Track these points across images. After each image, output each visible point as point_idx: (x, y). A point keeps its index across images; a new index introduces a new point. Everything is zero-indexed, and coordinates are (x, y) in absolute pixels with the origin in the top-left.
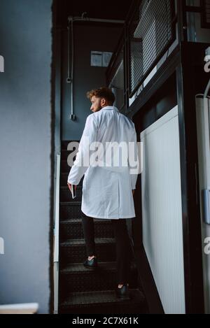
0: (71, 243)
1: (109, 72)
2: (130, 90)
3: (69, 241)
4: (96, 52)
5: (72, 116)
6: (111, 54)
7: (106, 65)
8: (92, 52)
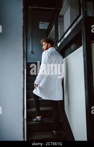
0: (32, 110)
1: (48, 31)
2: (58, 39)
3: (31, 109)
4: (41, 22)
5: (31, 51)
6: (49, 23)
7: (46, 28)
8: (40, 22)
